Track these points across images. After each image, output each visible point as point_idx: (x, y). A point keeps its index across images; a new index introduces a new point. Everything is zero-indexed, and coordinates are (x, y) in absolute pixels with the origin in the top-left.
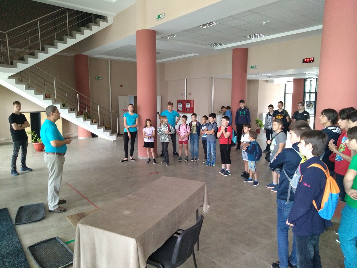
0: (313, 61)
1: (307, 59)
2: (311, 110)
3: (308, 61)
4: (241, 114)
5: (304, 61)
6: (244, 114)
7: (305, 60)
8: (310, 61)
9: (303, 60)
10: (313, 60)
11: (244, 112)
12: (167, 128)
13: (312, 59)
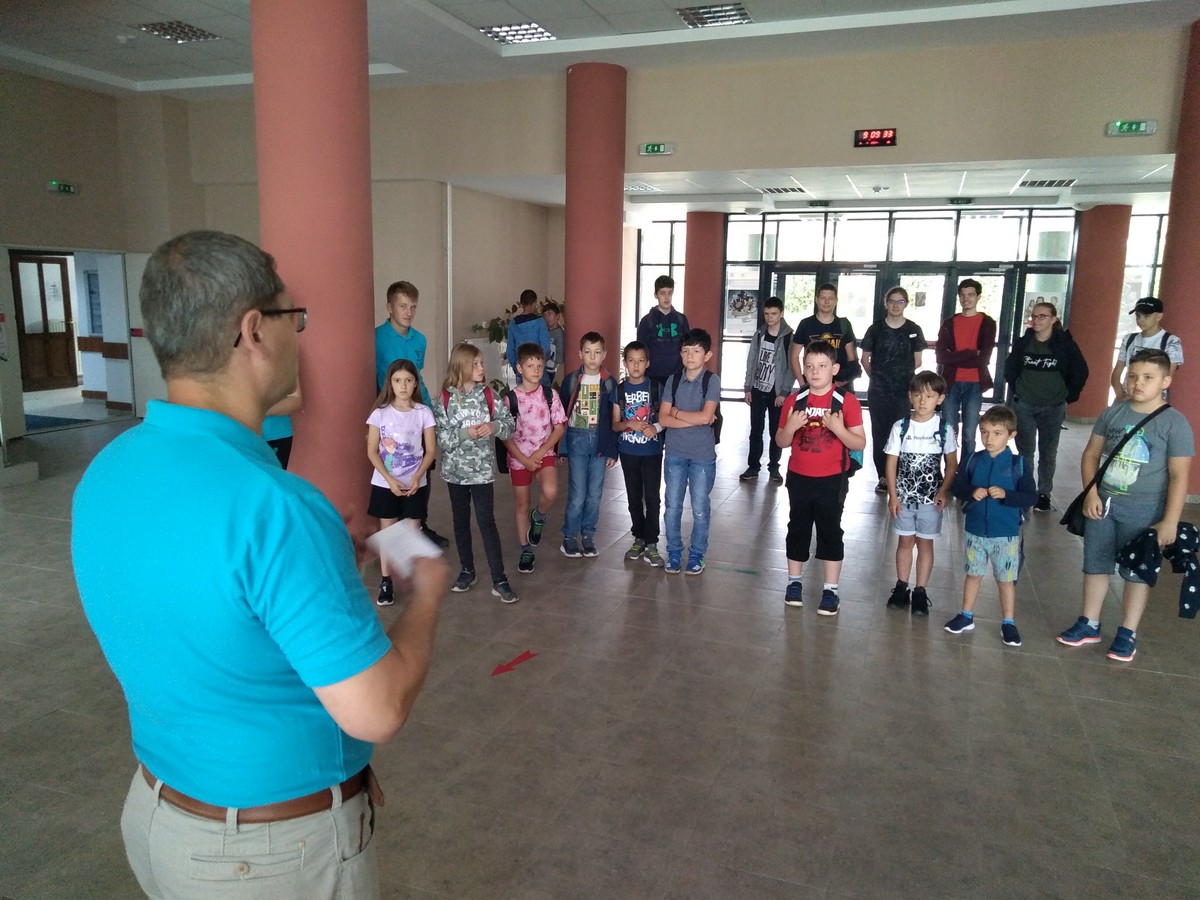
0: (893, 141)
1: (870, 131)
2: (744, 321)
3: (874, 140)
4: (660, 334)
5: (860, 142)
6: (674, 333)
7: (866, 135)
8: (882, 142)
9: (858, 133)
10: (894, 137)
11: (674, 326)
12: (482, 410)
13: (891, 134)
